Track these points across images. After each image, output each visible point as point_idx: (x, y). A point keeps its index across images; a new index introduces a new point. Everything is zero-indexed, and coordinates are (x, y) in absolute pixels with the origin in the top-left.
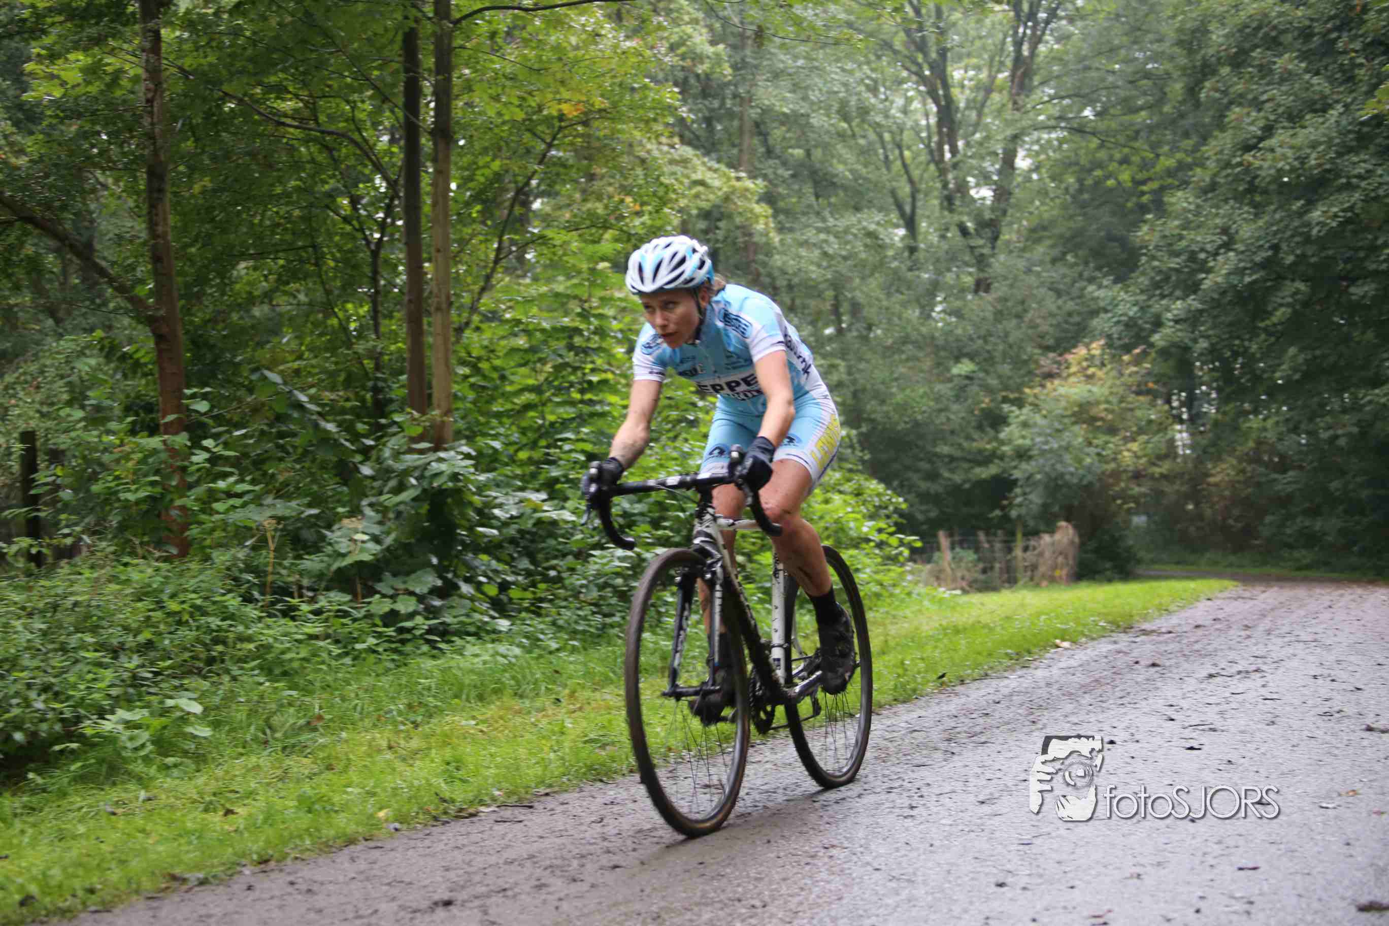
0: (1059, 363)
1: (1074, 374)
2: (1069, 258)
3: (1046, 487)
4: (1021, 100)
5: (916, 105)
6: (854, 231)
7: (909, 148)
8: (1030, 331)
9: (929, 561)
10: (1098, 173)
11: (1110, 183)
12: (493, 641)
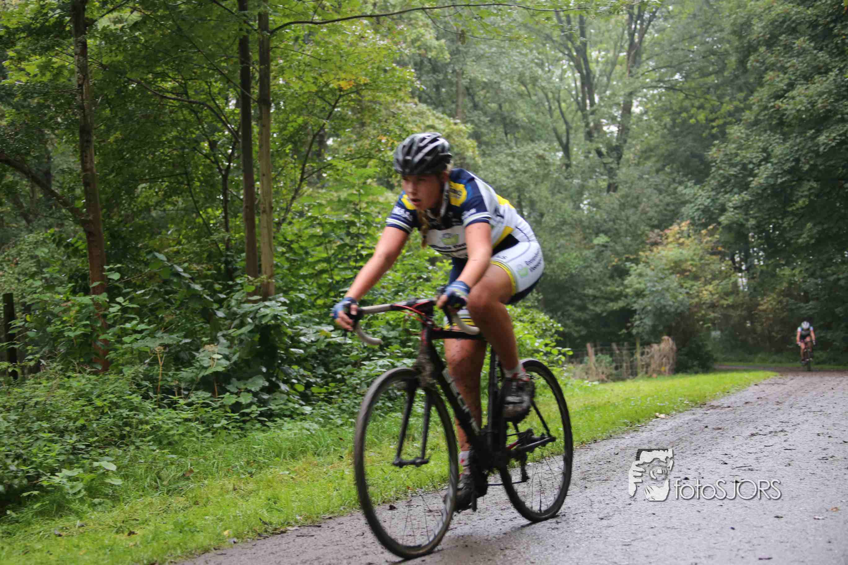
0: (661, 236)
1: (671, 242)
2: (667, 169)
3: (654, 314)
4: (634, 70)
5: (569, 74)
6: (530, 155)
7: (565, 101)
8: (643, 217)
9: (581, 362)
10: (684, 115)
11: (692, 121)
12: (301, 420)
